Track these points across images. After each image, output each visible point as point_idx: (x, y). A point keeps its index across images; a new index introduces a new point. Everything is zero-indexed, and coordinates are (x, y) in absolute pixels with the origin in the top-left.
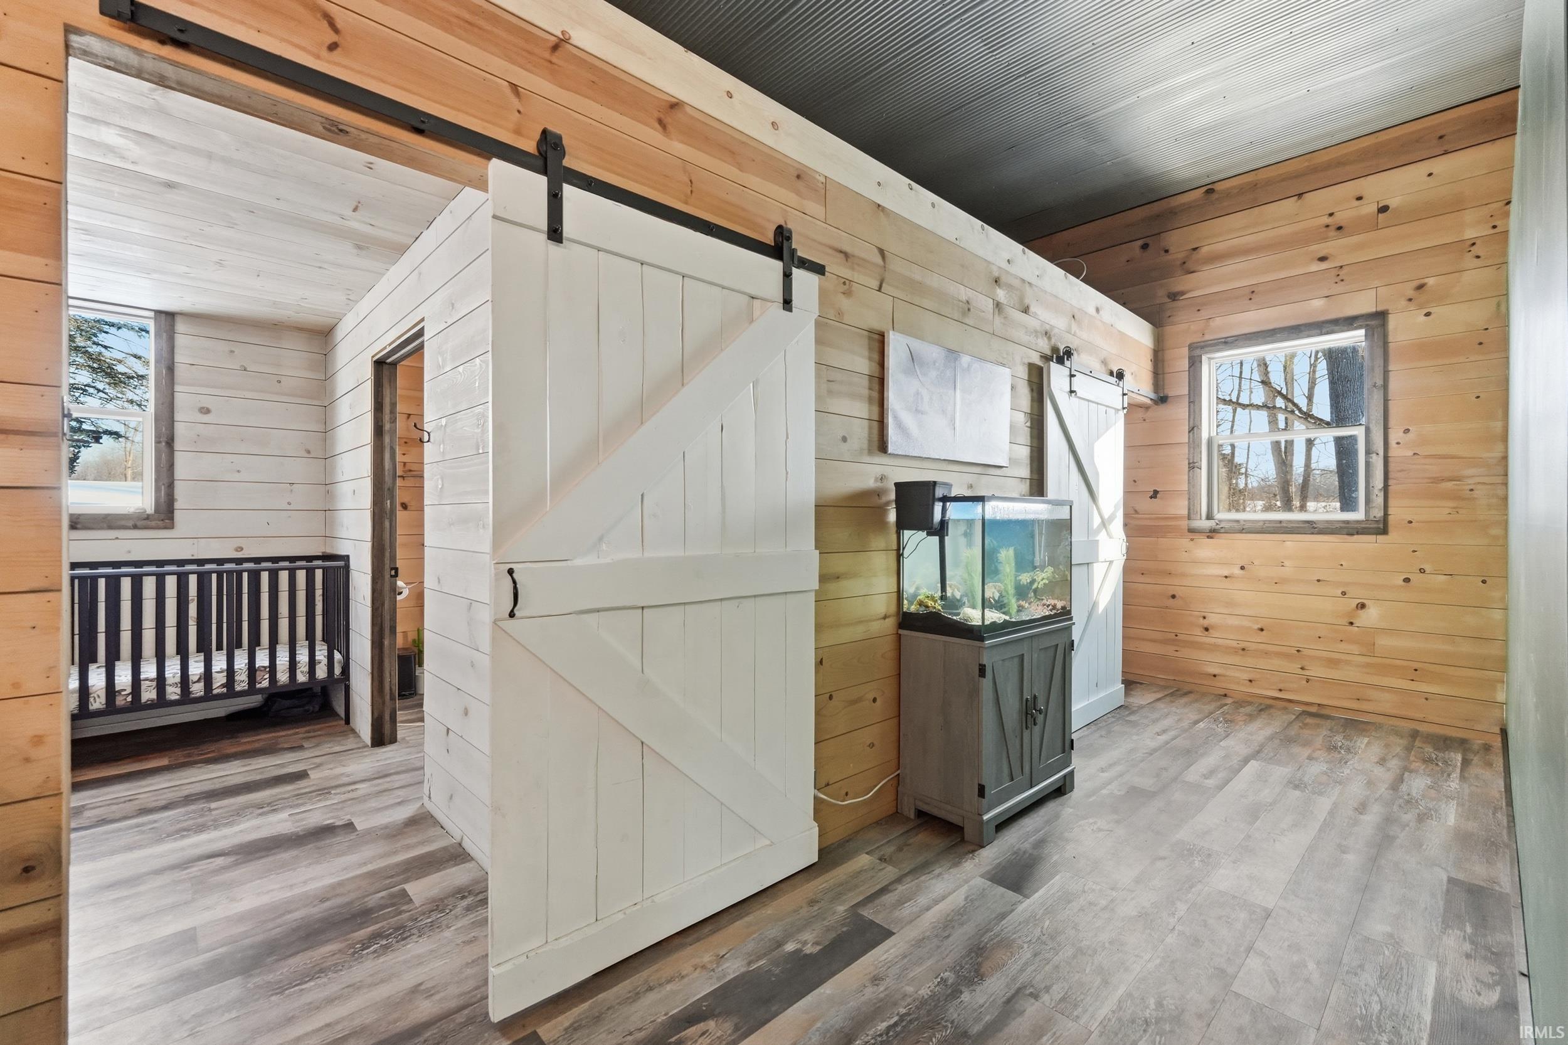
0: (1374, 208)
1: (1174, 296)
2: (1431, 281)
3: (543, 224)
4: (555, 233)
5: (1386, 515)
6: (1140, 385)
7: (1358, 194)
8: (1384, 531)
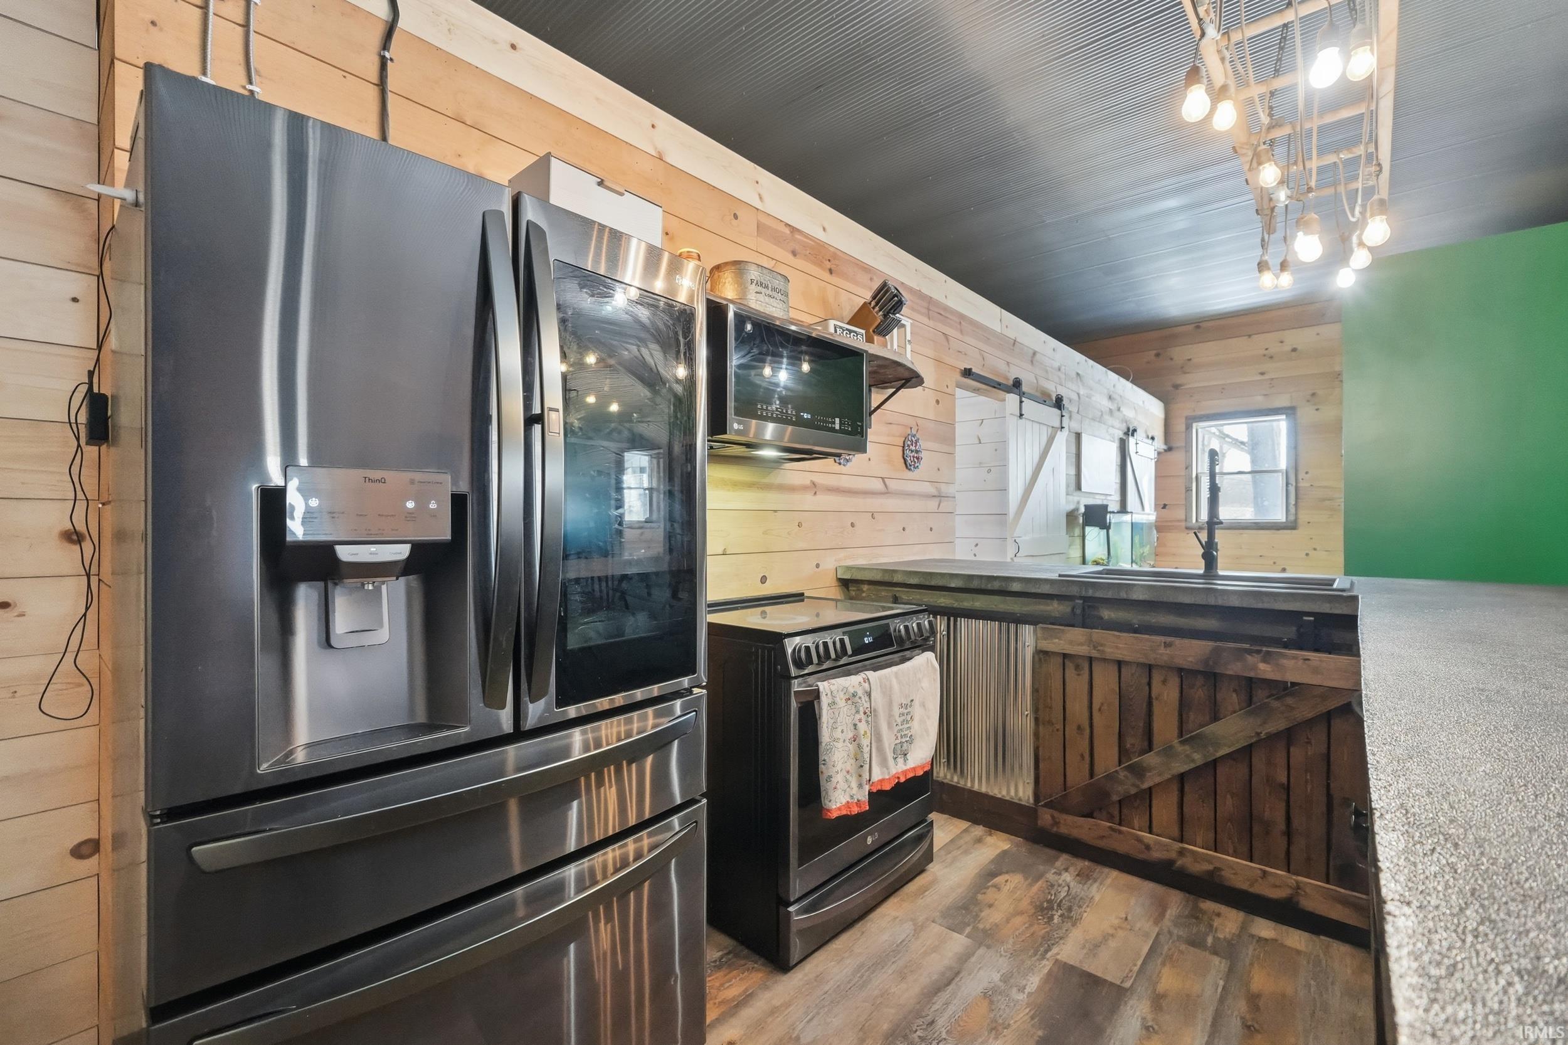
0: (1289, 348)
1: (1176, 387)
2: (1319, 392)
4: (1021, 415)
5: (1297, 517)
6: (1160, 444)
7: (1281, 340)
8: (1295, 527)
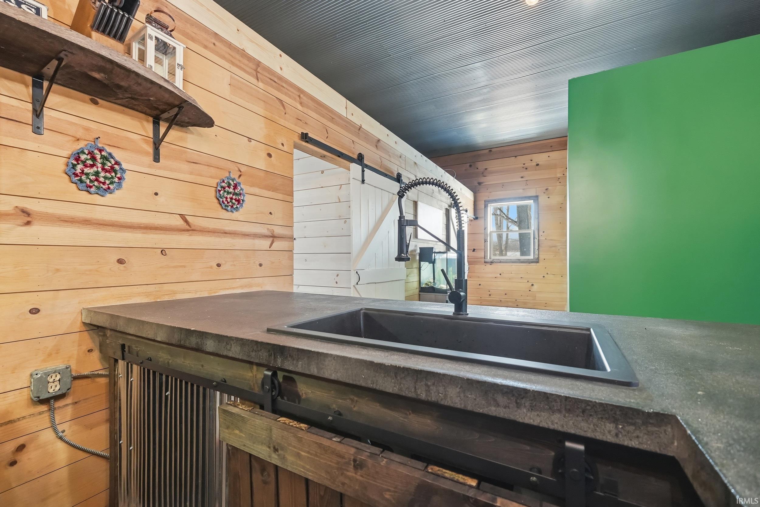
0: (535, 164)
1: (480, 184)
2: (550, 188)
3: (361, 180)
4: (363, 181)
5: (538, 257)
6: (471, 214)
7: (531, 159)
8: (538, 262)
